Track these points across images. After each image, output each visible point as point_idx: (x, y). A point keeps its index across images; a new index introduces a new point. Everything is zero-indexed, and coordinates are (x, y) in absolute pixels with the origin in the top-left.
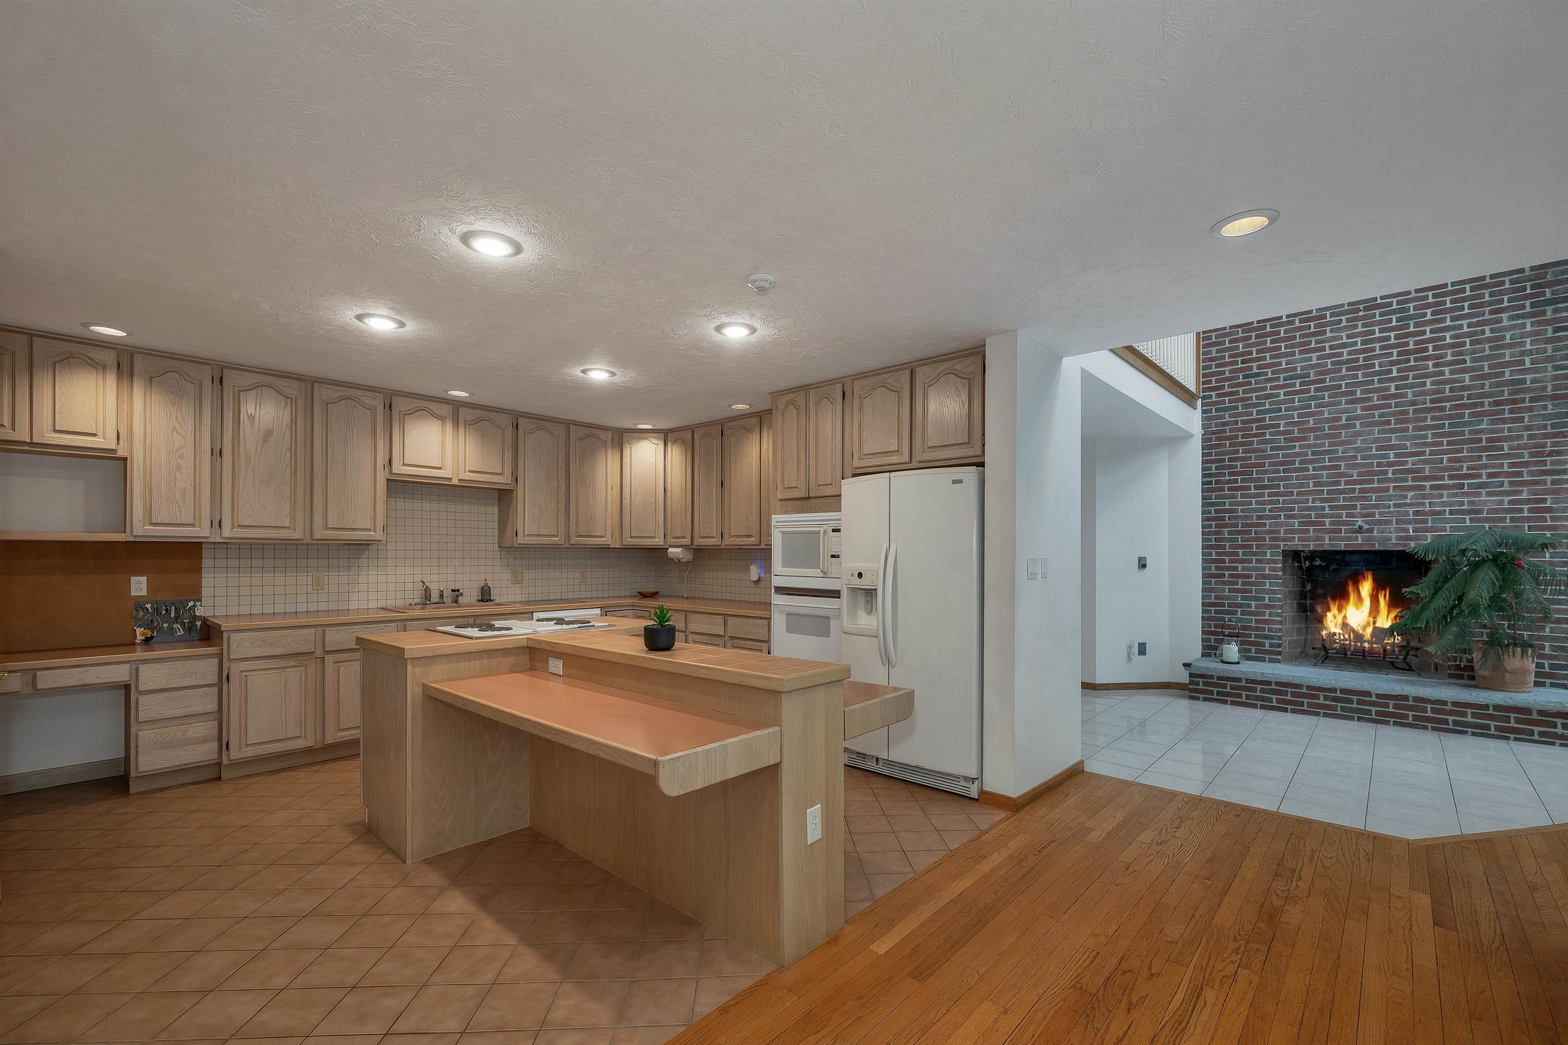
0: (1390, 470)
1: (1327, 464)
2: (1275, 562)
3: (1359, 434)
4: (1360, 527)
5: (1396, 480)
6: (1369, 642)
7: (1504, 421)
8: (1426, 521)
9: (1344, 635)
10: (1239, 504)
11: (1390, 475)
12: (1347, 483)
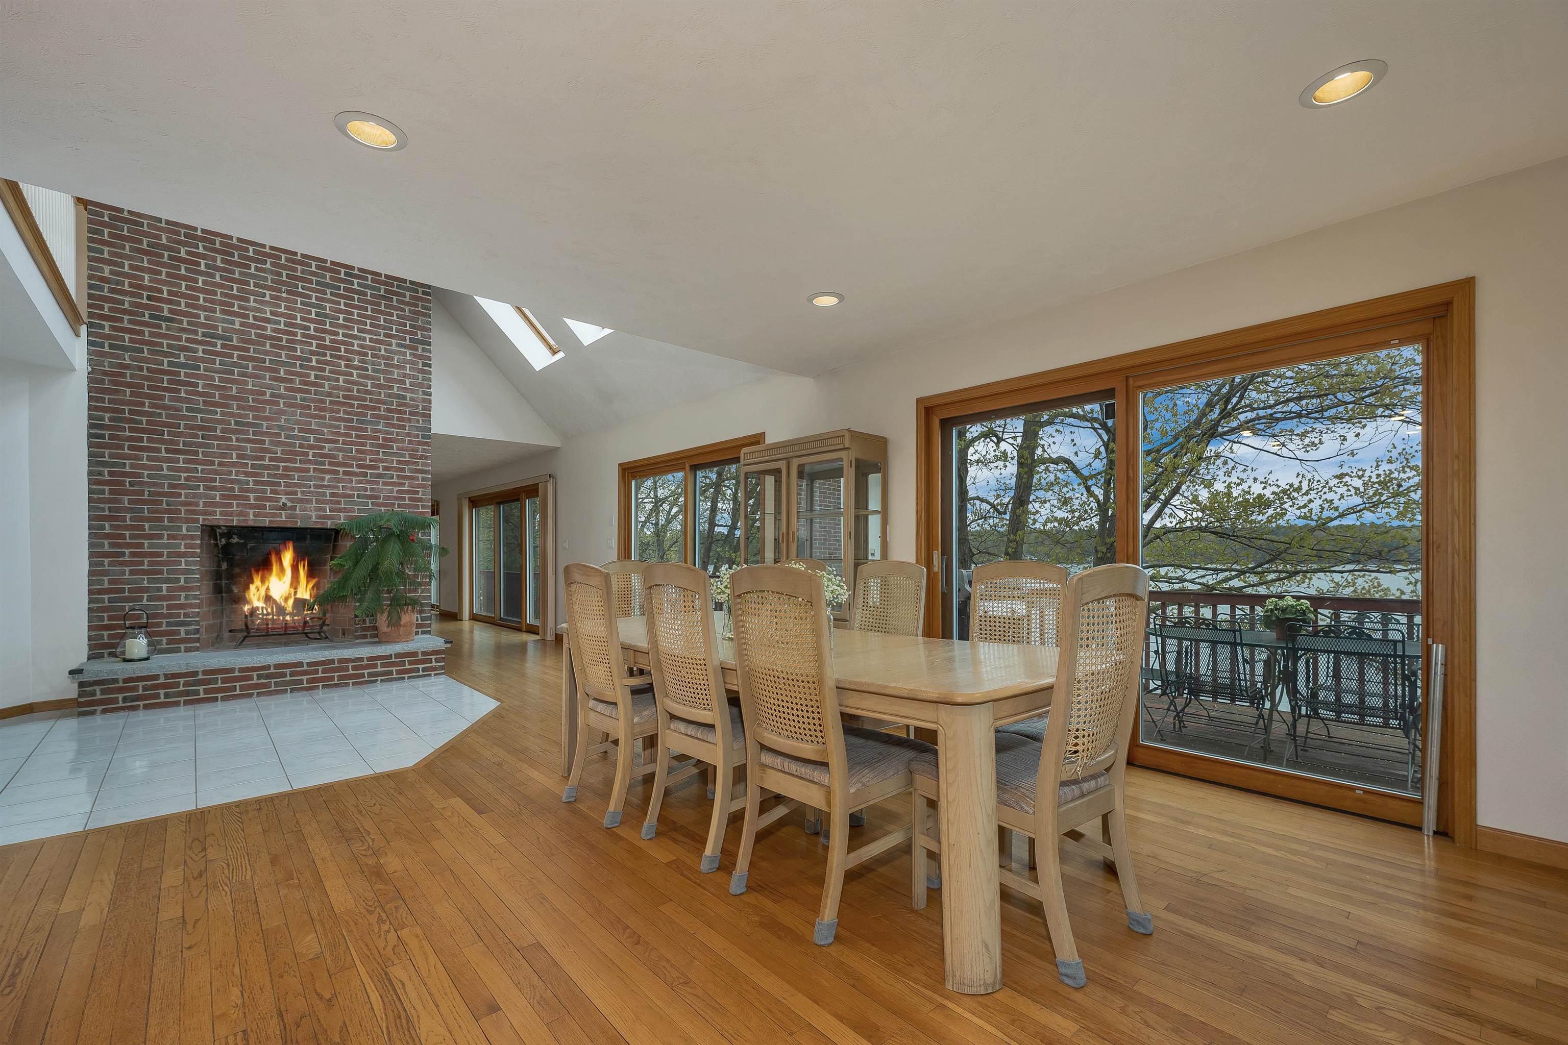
0: (311, 452)
1: (251, 437)
2: (192, 538)
3: (282, 413)
4: (284, 504)
5: (316, 463)
6: (290, 614)
7: (393, 426)
8: (339, 503)
9: (267, 610)
10: (145, 467)
11: (310, 457)
12: (271, 459)
